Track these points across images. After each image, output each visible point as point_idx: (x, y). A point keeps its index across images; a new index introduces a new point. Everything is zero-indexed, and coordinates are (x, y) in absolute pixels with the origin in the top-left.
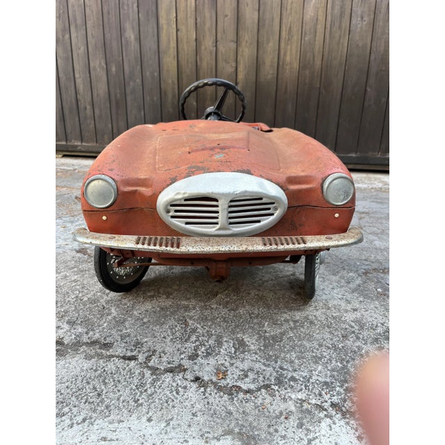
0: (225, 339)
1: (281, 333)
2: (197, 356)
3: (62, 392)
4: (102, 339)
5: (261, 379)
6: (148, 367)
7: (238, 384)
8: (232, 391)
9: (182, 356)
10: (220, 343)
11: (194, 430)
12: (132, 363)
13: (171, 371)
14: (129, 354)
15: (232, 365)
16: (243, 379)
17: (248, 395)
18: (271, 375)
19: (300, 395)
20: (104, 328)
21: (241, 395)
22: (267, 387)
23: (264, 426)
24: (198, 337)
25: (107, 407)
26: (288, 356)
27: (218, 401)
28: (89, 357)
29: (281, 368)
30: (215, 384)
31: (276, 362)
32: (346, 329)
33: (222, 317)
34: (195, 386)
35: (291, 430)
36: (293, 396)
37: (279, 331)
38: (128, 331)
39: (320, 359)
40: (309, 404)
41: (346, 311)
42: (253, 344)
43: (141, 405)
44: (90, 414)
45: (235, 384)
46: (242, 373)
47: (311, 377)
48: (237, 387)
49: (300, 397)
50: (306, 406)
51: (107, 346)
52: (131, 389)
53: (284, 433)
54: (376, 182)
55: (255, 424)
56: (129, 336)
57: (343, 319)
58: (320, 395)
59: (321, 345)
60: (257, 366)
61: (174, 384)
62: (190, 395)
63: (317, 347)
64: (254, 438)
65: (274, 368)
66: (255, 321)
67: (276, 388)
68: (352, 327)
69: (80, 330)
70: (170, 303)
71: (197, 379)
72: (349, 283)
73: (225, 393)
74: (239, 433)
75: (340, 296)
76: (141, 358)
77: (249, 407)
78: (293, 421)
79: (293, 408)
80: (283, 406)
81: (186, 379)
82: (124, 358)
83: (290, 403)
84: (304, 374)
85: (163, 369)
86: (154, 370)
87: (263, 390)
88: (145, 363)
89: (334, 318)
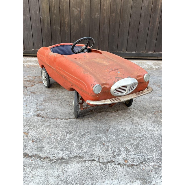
0: (121, 148)
1: (137, 143)
2: (115, 156)
3: (78, 176)
4: (78, 155)
5: (139, 160)
6: (100, 162)
7: (133, 163)
8: (132, 166)
9: (110, 157)
10: (120, 150)
11: (127, 180)
12: (94, 162)
13: (109, 162)
14: (92, 159)
15: (128, 157)
16: (133, 161)
17: (137, 166)
18: (141, 159)
20: (76, 151)
21: (135, 167)
22: (142, 163)
23: (146, 175)
24: (111, 149)
25: (96, 178)
26: (143, 151)
27: (129, 169)
28: (78, 162)
29: (143, 156)
30: (126, 165)
31: (141, 154)
32: (157, 138)
33: (115, 139)
34: (119, 166)
35: (154, 175)
36: (151, 164)
37: (136, 142)
38: (85, 150)
39: (154, 150)
40: (156, 166)
41: (155, 131)
42: (130, 148)
43: (106, 175)
44: (92, 182)
45: (132, 163)
46: (132, 159)
47: (153, 157)
48: (133, 164)
49: (153, 164)
50: (155, 167)
51: (82, 157)
52: (100, 171)
53: (153, 176)
54: (144, 65)
55: (143, 175)
56: (87, 152)
57: (155, 134)
58: (158, 163)
59: (152, 146)
60: (136, 156)
61: (113, 167)
62: (120, 169)
63: (151, 146)
64: (145, 179)
65: (141, 156)
66: (127, 139)
67: (145, 163)
68: (159, 137)
69: (67, 153)
70: (93, 136)
71: (119, 164)
72: (151, 119)
73: (130, 167)
74: (140, 178)
75: (151, 125)
76: (97, 160)
77: (139, 170)
78: (154, 172)
79: (152, 168)
80: (149, 168)
81: (116, 165)
82: (90, 161)
83: (151, 166)
84: (151, 157)
85: (106, 162)
86: (103, 163)
87: (141, 164)
88: (98, 161)
89: (152, 134)
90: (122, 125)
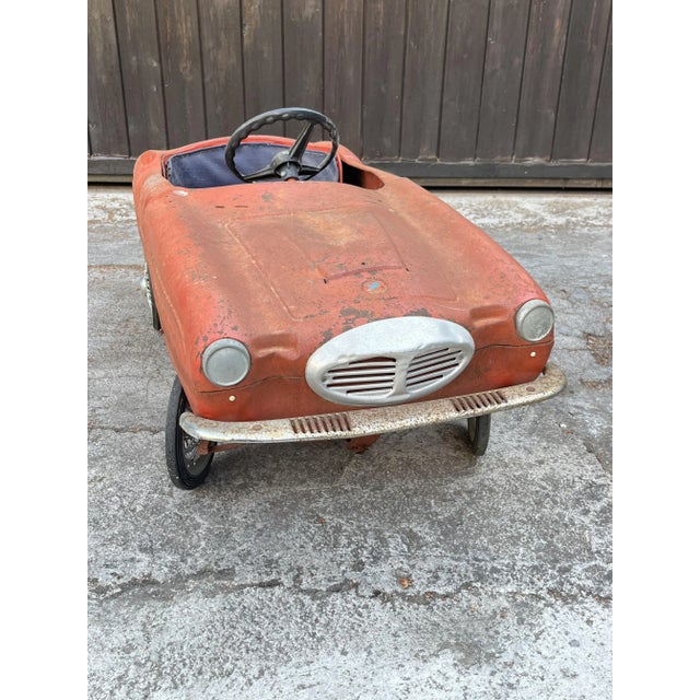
0: (388, 534)
1: (457, 513)
2: (363, 564)
3: (207, 646)
4: (213, 564)
5: (456, 577)
6: (302, 591)
7: (431, 589)
8: (427, 599)
9: (343, 568)
10: (384, 542)
11: (404, 652)
12: (277, 590)
13: (337, 589)
14: (266, 579)
15: (413, 567)
16: (434, 582)
17: (448, 599)
18: (467, 571)
19: (510, 588)
20: (204, 549)
21: (440, 602)
22: (467, 586)
23: (481, 630)
24: (348, 537)
25: (280, 650)
26: (478, 542)
27: (416, 613)
28: (210, 594)
29: (476, 559)
30: (403, 596)
31: (467, 553)
32: (537, 492)
33: (368, 502)
34: (377, 602)
35: (512, 629)
36: (502, 591)
37: (453, 509)
38: (245, 546)
39: (518, 538)
40: (523, 595)
41: (531, 466)
42: (427, 534)
43: (322, 638)
44: (263, 664)
45: (427, 590)
46: (430, 575)
47: (515, 564)
48: (431, 593)
49: (510, 590)
50: (519, 599)
51: (227, 573)
52: (297, 623)
53: (506, 633)
54: (511, 212)
55: (470, 630)
56: (249, 553)
57: (529, 478)
58: (533, 583)
59: (513, 521)
60: (446, 562)
61: (350, 606)
62: (378, 614)
63: (509, 523)
64: (476, 646)
65: (468, 561)
66: (415, 500)
67: (479, 584)
68: (544, 488)
69: (170, 558)
70: (280, 493)
71: (377, 593)
72: (519, 419)
73: (419, 604)
74: (457, 644)
75: (516, 444)
76: (287, 581)
77: (455, 613)
78: (511, 619)
79: (506, 604)
80: (494, 604)
81: (364, 597)
82: (261, 585)
83: (501, 598)
84: (506, 562)
85: (324, 589)
86: (313, 593)
87: (464, 591)
88: (295, 586)
89: (518, 478)
90: (401, 447)
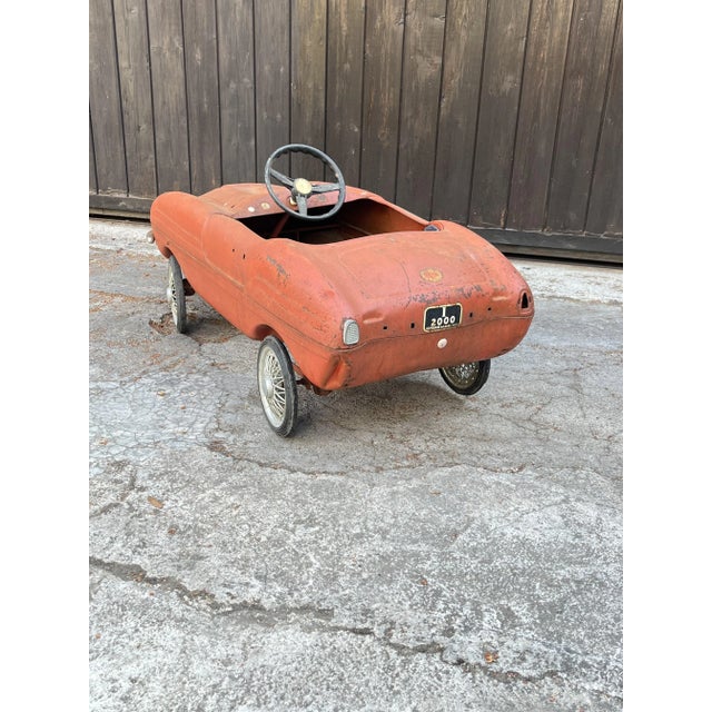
0: (484, 607)
1: (560, 600)
2: (453, 630)
3: (293, 675)
4: (315, 603)
5: (543, 663)
6: (390, 644)
7: (515, 669)
8: (509, 678)
9: (433, 631)
10: (479, 614)
12: (368, 639)
13: (423, 650)
14: (360, 626)
15: (503, 643)
16: (519, 663)
17: (529, 683)
18: (555, 660)
19: (596, 686)
20: (311, 587)
21: (520, 684)
22: (552, 674)
24: (446, 603)
25: (358, 694)
26: (574, 633)
27: (494, 690)
28: (308, 630)
29: (568, 650)
30: (485, 669)
31: (560, 642)
33: (473, 573)
34: (459, 670)
36: (587, 687)
37: (557, 596)
38: (347, 592)
40: (608, 696)
42: (524, 615)
43: (398, 692)
44: (339, 704)
45: (511, 669)
46: (518, 655)
47: (607, 663)
48: (514, 673)
49: (596, 688)
50: (604, 699)
51: (327, 613)
52: (379, 673)
56: (350, 599)
60: (536, 646)
61: (432, 668)
62: (457, 681)
63: (612, 621)
65: (559, 650)
66: (521, 579)
67: (565, 675)
69: (279, 589)
70: (391, 548)
71: (460, 662)
73: (499, 681)
76: (378, 631)
77: (534, 697)
79: (588, 701)
80: (576, 698)
81: (446, 662)
82: (354, 631)
83: (584, 695)
84: (599, 659)
85: (411, 646)
86: (400, 649)
87: (547, 678)
88: (385, 638)
90: (520, 525)
